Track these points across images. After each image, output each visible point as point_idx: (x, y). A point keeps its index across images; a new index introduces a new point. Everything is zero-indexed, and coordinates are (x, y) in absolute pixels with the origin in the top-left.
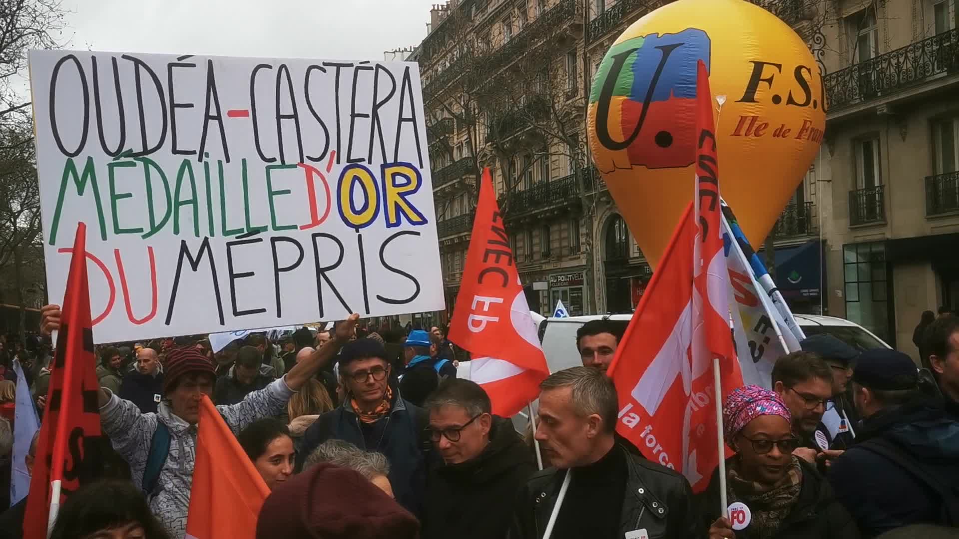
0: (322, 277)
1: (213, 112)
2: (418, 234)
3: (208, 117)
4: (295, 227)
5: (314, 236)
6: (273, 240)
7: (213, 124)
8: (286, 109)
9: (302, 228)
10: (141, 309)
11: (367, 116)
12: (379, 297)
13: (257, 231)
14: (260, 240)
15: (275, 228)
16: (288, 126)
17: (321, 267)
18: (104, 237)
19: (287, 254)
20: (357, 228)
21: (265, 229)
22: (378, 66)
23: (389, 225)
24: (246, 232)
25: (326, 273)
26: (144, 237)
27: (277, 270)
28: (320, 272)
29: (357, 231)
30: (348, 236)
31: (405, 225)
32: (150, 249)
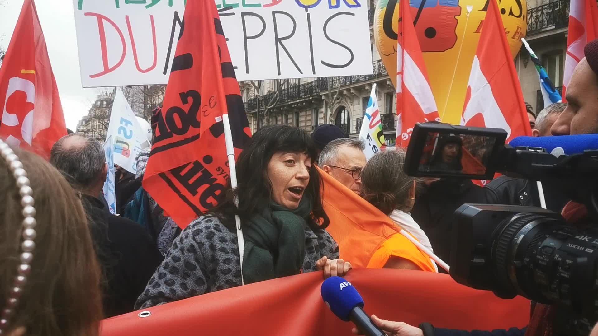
0: (279, 43)
2: (353, 14)
4: (259, 5)
5: (274, 13)
6: (243, 14)
9: (265, 6)
10: (146, 62)
12: (323, 62)
13: (230, 7)
14: (233, 14)
15: (245, 5)
17: (279, 37)
18: (118, 6)
19: (253, 25)
20: (307, 8)
21: (237, 5)
23: (331, 7)
24: (222, 7)
25: (282, 41)
26: (147, 7)
27: (246, 38)
28: (278, 40)
29: (307, 10)
30: (300, 14)
31: (343, 7)
32: (152, 17)
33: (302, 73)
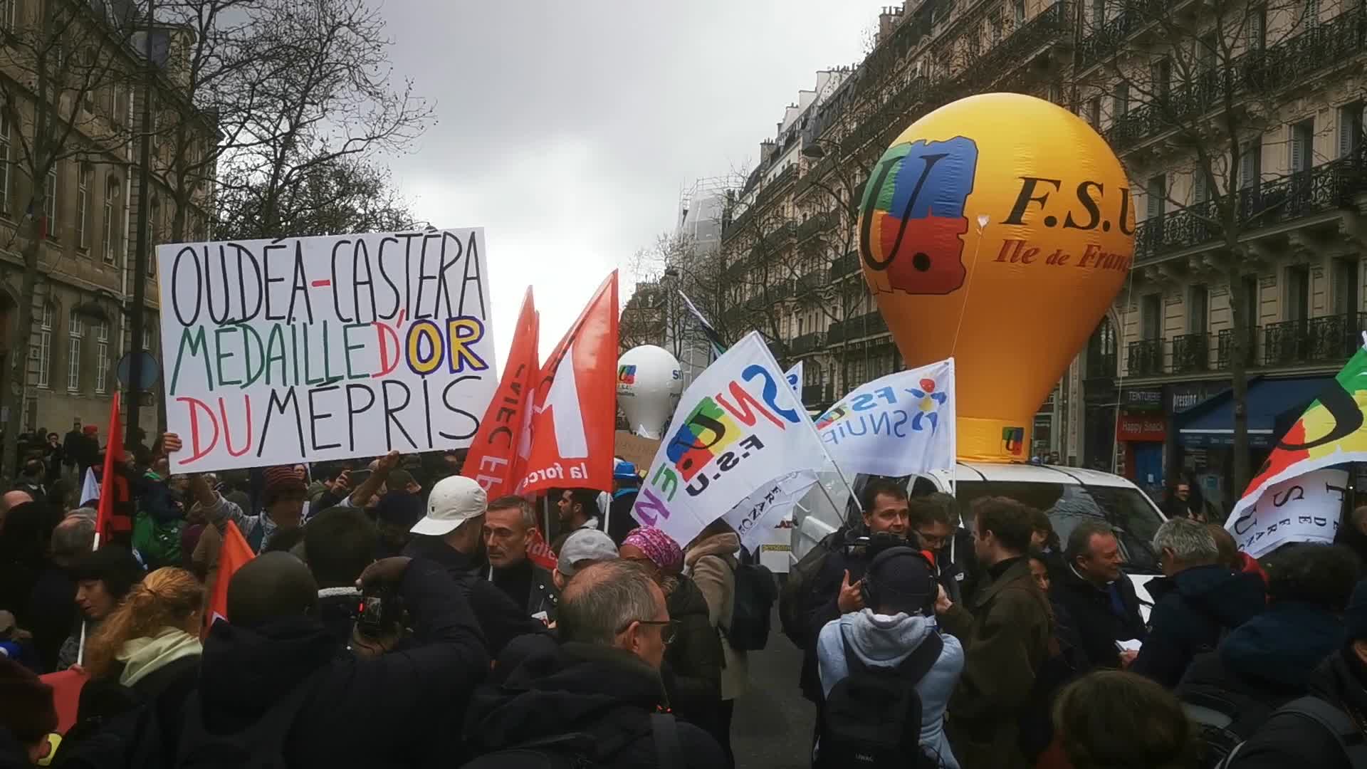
0: (390, 418)
1: (300, 284)
2: (479, 378)
3: (295, 288)
4: (368, 376)
5: (384, 383)
6: (349, 387)
7: (300, 293)
8: (363, 276)
9: (373, 376)
10: (238, 443)
11: (434, 277)
12: (441, 434)
13: (335, 379)
14: (337, 387)
15: (350, 377)
16: (364, 291)
17: (390, 408)
18: (211, 388)
19: (360, 398)
20: (423, 374)
21: (342, 378)
22: (446, 234)
23: (452, 371)
24: (325, 381)
25: (394, 414)
26: (243, 387)
27: (351, 412)
28: (389, 412)
29: (423, 377)
30: (415, 382)
31: (467, 371)
32: (247, 397)
33: (416, 447)
